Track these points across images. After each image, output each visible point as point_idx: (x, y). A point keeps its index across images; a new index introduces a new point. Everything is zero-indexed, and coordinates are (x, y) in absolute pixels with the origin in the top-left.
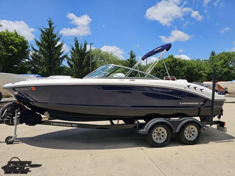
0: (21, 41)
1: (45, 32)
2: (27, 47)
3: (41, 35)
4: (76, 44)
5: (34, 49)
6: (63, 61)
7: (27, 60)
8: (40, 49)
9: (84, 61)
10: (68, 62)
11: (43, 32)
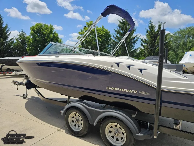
0: (105, 33)
1: (122, 22)
2: (110, 37)
3: (119, 26)
4: (149, 27)
5: (114, 37)
6: (135, 44)
7: (109, 46)
8: (117, 36)
9: (156, 42)
10: (142, 44)
11: (120, 22)
